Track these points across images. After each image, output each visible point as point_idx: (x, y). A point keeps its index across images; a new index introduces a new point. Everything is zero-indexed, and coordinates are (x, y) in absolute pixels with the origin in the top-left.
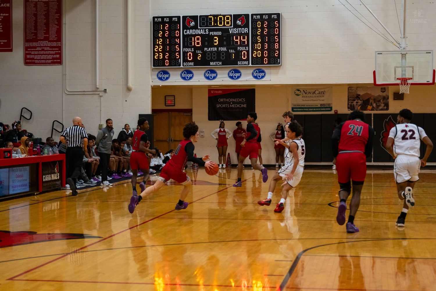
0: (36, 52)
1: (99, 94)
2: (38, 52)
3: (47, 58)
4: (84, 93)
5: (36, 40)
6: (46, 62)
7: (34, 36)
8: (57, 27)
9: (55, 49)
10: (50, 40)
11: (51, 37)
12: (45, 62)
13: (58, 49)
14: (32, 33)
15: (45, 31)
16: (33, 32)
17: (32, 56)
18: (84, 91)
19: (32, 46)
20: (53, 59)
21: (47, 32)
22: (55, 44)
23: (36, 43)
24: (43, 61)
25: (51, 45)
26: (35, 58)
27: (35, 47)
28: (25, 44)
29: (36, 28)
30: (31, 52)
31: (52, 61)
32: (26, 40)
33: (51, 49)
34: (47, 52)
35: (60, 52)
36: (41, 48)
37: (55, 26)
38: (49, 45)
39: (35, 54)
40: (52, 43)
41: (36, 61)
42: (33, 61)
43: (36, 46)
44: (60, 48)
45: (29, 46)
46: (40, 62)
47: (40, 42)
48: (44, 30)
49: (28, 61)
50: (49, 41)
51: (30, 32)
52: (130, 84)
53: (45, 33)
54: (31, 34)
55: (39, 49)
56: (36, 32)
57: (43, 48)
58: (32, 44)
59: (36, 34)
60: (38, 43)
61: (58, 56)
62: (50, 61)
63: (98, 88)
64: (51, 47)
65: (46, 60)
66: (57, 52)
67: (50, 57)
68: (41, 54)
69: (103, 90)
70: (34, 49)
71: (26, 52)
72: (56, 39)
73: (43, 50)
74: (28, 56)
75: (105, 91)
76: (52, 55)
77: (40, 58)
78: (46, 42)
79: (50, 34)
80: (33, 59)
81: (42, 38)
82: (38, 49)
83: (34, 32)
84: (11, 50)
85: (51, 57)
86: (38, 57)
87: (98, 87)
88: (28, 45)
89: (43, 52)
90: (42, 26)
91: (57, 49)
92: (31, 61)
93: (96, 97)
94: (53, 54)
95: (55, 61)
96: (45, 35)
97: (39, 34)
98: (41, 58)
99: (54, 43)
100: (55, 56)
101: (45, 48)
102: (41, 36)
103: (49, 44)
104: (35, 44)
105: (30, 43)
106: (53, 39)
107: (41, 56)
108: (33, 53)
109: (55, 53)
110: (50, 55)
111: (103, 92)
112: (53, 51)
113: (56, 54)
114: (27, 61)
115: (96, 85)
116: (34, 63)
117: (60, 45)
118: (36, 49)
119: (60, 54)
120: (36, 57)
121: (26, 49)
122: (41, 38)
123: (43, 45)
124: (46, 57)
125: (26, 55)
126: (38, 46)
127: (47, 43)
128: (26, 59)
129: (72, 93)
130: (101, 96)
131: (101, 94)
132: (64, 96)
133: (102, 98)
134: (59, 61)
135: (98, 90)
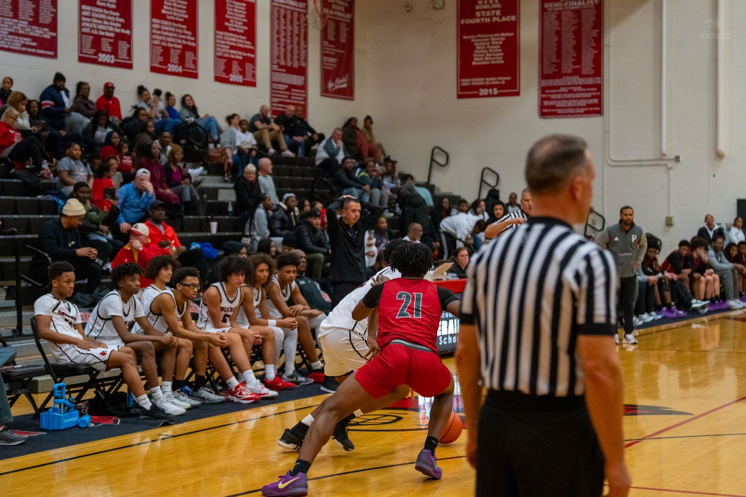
0: (559, 95)
1: (666, 165)
2: (562, 95)
3: (577, 105)
4: (639, 163)
5: (558, 75)
6: (575, 112)
7: (555, 68)
8: (594, 52)
9: (592, 89)
10: (582, 73)
11: (584, 69)
12: (573, 112)
13: (596, 89)
14: (553, 63)
15: (574, 60)
16: (554, 61)
17: (551, 103)
18: (640, 161)
19: (552, 85)
20: (588, 106)
21: (578, 60)
22: (590, 81)
23: (560, 80)
24: (571, 111)
25: (584, 82)
26: (557, 106)
27: (558, 87)
28: (541, 82)
29: (559, 55)
30: (550, 96)
31: (585, 109)
32: (544, 76)
33: (585, 90)
34: (577, 94)
35: (599, 93)
36: (568, 88)
37: (592, 50)
38: (580, 83)
39: (557, 100)
40: (586, 79)
41: (559, 111)
43: (559, 84)
44: (599, 87)
45: (547, 85)
46: (566, 112)
47: (565, 78)
48: (573, 58)
49: (546, 110)
50: (582, 76)
51: (548, 61)
52: (722, 147)
53: (574, 63)
54: (551, 65)
55: (564, 91)
56: (559, 61)
58: (553, 82)
59: (559, 66)
60: (562, 80)
61: (596, 101)
62: (582, 110)
63: (664, 155)
64: (584, 86)
65: (575, 107)
66: (594, 94)
67: (583, 103)
68: (568, 99)
69: (673, 157)
70: (556, 91)
71: (542, 96)
72: (593, 73)
73: (571, 92)
74: (546, 103)
75: (677, 159)
76: (586, 100)
77: (565, 106)
78: (575, 77)
79: (582, 64)
80: (554, 107)
81: (569, 72)
82: (562, 90)
83: (556, 61)
84: (517, 94)
86: (563, 104)
87: (664, 152)
88: (545, 83)
89: (571, 94)
90: (570, 51)
91: (594, 89)
92: (550, 110)
93: (661, 170)
94: (588, 98)
96: (575, 67)
97: (564, 65)
98: (568, 106)
99: (589, 79)
100: (591, 102)
101: (575, 89)
102: (568, 67)
103: (582, 81)
104: (556, 82)
105: (549, 80)
106: (588, 72)
107: (567, 101)
108: (553, 97)
109: (590, 96)
110: (583, 100)
111: (673, 162)
112: (588, 92)
113: (593, 97)
114: (543, 110)
115: (661, 149)
116: (555, 114)
117: (600, 82)
118: (559, 91)
119: (600, 97)
120: (558, 104)
121: (543, 90)
122: (567, 72)
123: (571, 83)
124: (576, 103)
125: (543, 99)
126: (563, 84)
127: (578, 79)
128: (542, 107)
129: (620, 164)
130: (669, 169)
131: (670, 164)
132: (606, 167)
133: (671, 172)
134: (598, 109)
135: (665, 158)
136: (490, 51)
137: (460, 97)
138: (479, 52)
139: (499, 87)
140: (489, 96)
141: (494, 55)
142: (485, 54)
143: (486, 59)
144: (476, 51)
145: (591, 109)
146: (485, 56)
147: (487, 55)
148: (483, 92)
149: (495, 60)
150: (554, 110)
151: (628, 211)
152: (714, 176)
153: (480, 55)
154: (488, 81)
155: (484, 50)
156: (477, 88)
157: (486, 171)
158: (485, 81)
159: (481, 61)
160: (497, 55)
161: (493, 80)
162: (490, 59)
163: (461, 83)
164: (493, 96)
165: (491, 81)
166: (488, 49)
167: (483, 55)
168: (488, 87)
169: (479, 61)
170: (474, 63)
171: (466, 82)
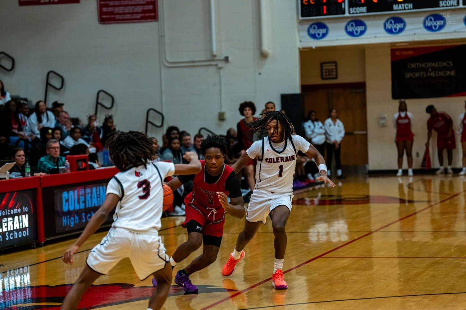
0: (117, 2)
1: (217, 65)
3: (134, 11)
4: (193, 64)
12: (130, 17)
17: (110, 9)
18: (193, 62)
20: (144, 12)
24: (128, 16)
26: (116, 12)
30: (108, 2)
31: (141, 15)
39: (115, 6)
41: (118, 17)
46: (124, 18)
49: (105, 17)
52: (266, 47)
61: (151, 7)
62: (139, 16)
63: (215, 56)
65: (132, 14)
66: (149, 1)
67: (139, 9)
69: (223, 57)
71: (101, 3)
74: (105, 10)
75: (226, 59)
76: (142, 7)
77: (123, 12)
80: (112, 13)
86: (120, 10)
87: (215, 53)
92: (109, 16)
93: (213, 69)
94: (144, 5)
98: (125, 12)
100: (146, 8)
107: (124, 8)
108: (111, 3)
109: (145, 2)
110: (139, 7)
111: (223, 62)
113: (148, 3)
114: (102, 17)
115: (211, 50)
116: (113, 20)
119: (154, 4)
120: (117, 10)
124: (132, 9)
125: (101, 7)
128: (101, 13)
129: (176, 65)
130: (220, 68)
131: (220, 65)
132: (164, 71)
133: (222, 71)
134: (153, 14)
135: (216, 58)
137: (21, 4)
140: (50, 3)
145: (147, 15)
150: (112, 16)
152: (260, 74)
157: (51, 74)
164: (54, 3)
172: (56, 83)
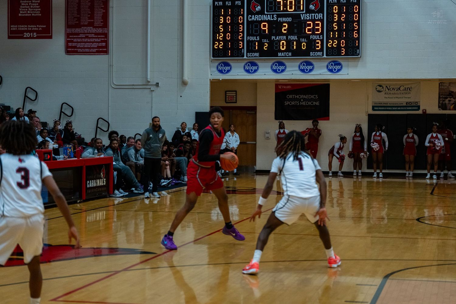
0: (79, 39)
1: (150, 88)
2: (81, 39)
3: (91, 47)
4: (133, 87)
5: (78, 26)
6: (90, 51)
7: (77, 21)
8: (103, 11)
9: (101, 36)
10: (95, 25)
11: (96, 22)
12: (88, 51)
13: (104, 36)
14: (75, 18)
15: (89, 16)
16: (75, 16)
17: (74, 44)
18: (133, 85)
19: (74, 32)
20: (99, 47)
21: (92, 17)
22: (100, 31)
23: (79, 29)
24: (87, 50)
25: (96, 31)
26: (77, 47)
27: (78, 34)
28: (67, 30)
29: (79, 12)
30: (73, 39)
31: (97, 49)
32: (68, 26)
33: (96, 36)
34: (91, 39)
35: (106, 39)
36: (85, 35)
37: (101, 9)
38: (93, 32)
39: (78, 42)
40: (97, 29)
41: (79, 50)
42: (75, 49)
43: (79, 32)
44: (106, 35)
45: (71, 32)
46: (84, 51)
47: (83, 28)
48: (89, 14)
49: (70, 49)
50: (94, 27)
51: (72, 16)
52: (186, 78)
53: (89, 18)
54: (73, 18)
55: (82, 36)
56: (79, 16)
57: (87, 35)
58: (75, 30)
59: (79, 19)
60: (81, 29)
61: (104, 44)
62: (95, 50)
63: (149, 82)
64: (96, 34)
65: (90, 48)
66: (103, 39)
69: (155, 83)
70: (77, 36)
71: (68, 39)
72: (102, 25)
73: (87, 37)
74: (70, 44)
75: (157, 85)
76: (98, 44)
77: (83, 47)
78: (90, 27)
79: (95, 19)
80: (75, 47)
81: (86, 24)
83: (77, 16)
84: (51, 37)
85: (96, 45)
86: (82, 45)
87: (149, 80)
88: (69, 31)
89: (87, 39)
90: (87, 10)
91: (102, 36)
92: (73, 49)
93: (147, 92)
94: (99, 42)
95: (101, 49)
96: (90, 21)
97: (82, 19)
98: (85, 47)
99: (99, 29)
100: (100, 45)
101: (90, 36)
102: (85, 20)
103: (94, 30)
104: (77, 30)
105: (72, 29)
106: (99, 25)
107: (84, 44)
108: (75, 40)
109: (100, 41)
110: (95, 44)
111: (155, 86)
113: (102, 42)
114: (68, 49)
115: (147, 78)
116: (76, 52)
117: (107, 32)
118: (79, 36)
119: (107, 42)
120: (79, 45)
121: (68, 35)
122: (84, 24)
123: (87, 31)
124: (90, 45)
125: (67, 42)
126: (82, 32)
127: (92, 29)
128: (67, 47)
129: (120, 87)
130: (152, 91)
131: (153, 88)
132: (111, 90)
133: (153, 93)
134: (105, 49)
135: (150, 84)
136: (31, 7)
137: (9, 37)
138: (23, 7)
139: (38, 32)
140: (30, 38)
141: (34, 10)
142: (28, 8)
143: (28, 12)
144: (21, 7)
146: (28, 10)
147: (29, 9)
148: (26, 35)
149: (35, 14)
151: (157, 119)
153: (24, 10)
154: (30, 28)
155: (27, 6)
156: (23, 32)
157: (28, 89)
158: (28, 28)
159: (26, 14)
160: (36, 10)
161: (33, 27)
162: (32, 12)
163: (11, 28)
164: (33, 38)
165: (32, 28)
166: (30, 6)
167: (27, 10)
168: (30, 32)
169: (24, 14)
170: (20, 15)
171: (14, 28)
172: (32, 96)
